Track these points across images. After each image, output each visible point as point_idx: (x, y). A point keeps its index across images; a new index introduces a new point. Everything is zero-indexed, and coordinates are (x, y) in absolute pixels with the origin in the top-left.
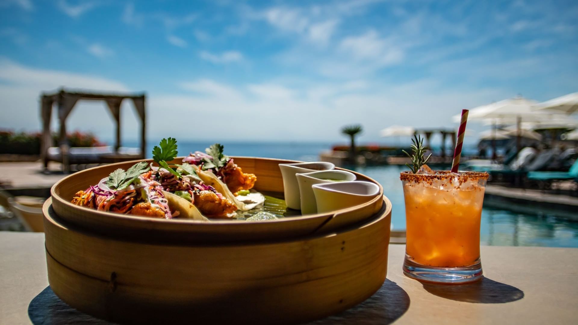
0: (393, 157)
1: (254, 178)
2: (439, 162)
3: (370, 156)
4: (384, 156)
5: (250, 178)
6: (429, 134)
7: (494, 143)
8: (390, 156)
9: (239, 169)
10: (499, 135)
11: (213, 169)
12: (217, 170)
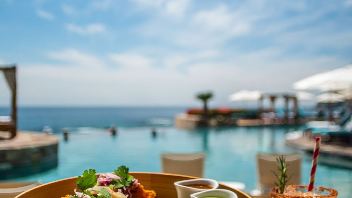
0: (242, 119)
1: (154, 194)
2: (283, 124)
3: (221, 119)
4: (234, 118)
5: (151, 194)
6: (273, 98)
7: (331, 106)
8: (240, 118)
9: (142, 187)
10: (335, 98)
11: (122, 188)
12: (125, 189)
